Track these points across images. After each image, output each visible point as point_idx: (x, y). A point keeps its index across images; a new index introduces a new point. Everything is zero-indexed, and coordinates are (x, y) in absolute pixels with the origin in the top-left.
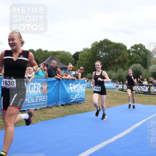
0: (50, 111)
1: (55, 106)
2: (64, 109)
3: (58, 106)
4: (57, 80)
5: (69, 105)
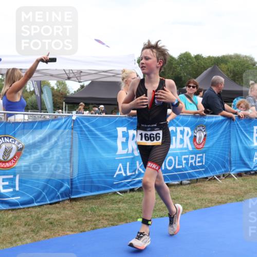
0: (211, 186)
1: (222, 177)
2: (243, 183)
3: (229, 176)
4: (226, 120)
5: (253, 174)
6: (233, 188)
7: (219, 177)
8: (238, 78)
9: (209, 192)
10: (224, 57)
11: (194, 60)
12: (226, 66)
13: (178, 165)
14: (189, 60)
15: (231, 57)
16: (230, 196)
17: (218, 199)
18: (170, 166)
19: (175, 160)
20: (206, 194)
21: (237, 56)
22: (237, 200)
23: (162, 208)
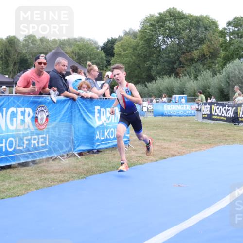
1: (65, 157)
2: (86, 162)
3: (73, 155)
4: (68, 100)
5: (95, 153)
6: (76, 167)
7: (62, 156)
8: (83, 61)
12: (71, 49)
13: (19, 146)
14: (35, 42)
15: (75, 40)
17: (60, 178)
18: (10, 147)
19: (15, 141)
20: (49, 173)
22: (79, 178)
23: (3, 190)
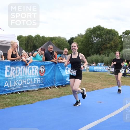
0: (46, 91)
1: (51, 88)
2: (60, 90)
3: (54, 87)
4: (54, 64)
5: (64, 86)
6: (55, 92)
7: (50, 87)
8: (60, 46)
9: (46, 94)
10: (54, 37)
11: (42, 38)
12: (55, 41)
13: (32, 82)
14: (40, 38)
15: (57, 38)
16: (54, 96)
17: (49, 97)
18: (28, 82)
19: (31, 80)
20: (44, 94)
21: (60, 37)
22: (57, 97)
23: (25, 101)
